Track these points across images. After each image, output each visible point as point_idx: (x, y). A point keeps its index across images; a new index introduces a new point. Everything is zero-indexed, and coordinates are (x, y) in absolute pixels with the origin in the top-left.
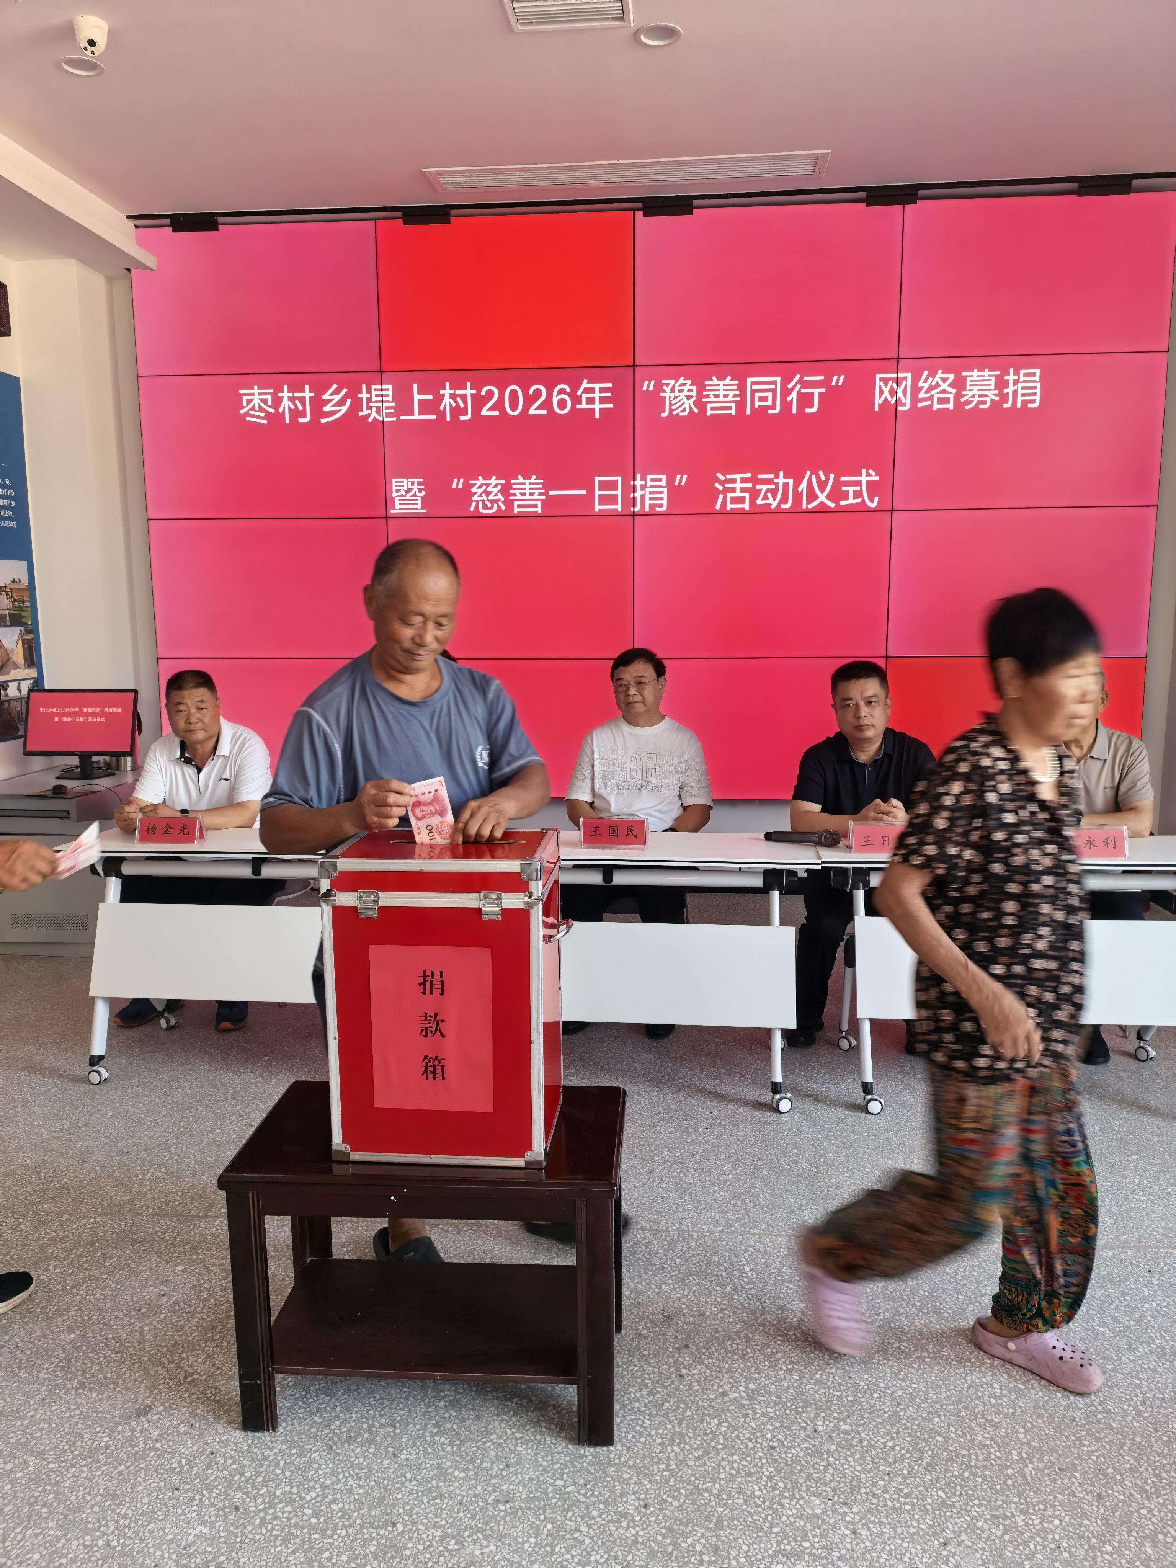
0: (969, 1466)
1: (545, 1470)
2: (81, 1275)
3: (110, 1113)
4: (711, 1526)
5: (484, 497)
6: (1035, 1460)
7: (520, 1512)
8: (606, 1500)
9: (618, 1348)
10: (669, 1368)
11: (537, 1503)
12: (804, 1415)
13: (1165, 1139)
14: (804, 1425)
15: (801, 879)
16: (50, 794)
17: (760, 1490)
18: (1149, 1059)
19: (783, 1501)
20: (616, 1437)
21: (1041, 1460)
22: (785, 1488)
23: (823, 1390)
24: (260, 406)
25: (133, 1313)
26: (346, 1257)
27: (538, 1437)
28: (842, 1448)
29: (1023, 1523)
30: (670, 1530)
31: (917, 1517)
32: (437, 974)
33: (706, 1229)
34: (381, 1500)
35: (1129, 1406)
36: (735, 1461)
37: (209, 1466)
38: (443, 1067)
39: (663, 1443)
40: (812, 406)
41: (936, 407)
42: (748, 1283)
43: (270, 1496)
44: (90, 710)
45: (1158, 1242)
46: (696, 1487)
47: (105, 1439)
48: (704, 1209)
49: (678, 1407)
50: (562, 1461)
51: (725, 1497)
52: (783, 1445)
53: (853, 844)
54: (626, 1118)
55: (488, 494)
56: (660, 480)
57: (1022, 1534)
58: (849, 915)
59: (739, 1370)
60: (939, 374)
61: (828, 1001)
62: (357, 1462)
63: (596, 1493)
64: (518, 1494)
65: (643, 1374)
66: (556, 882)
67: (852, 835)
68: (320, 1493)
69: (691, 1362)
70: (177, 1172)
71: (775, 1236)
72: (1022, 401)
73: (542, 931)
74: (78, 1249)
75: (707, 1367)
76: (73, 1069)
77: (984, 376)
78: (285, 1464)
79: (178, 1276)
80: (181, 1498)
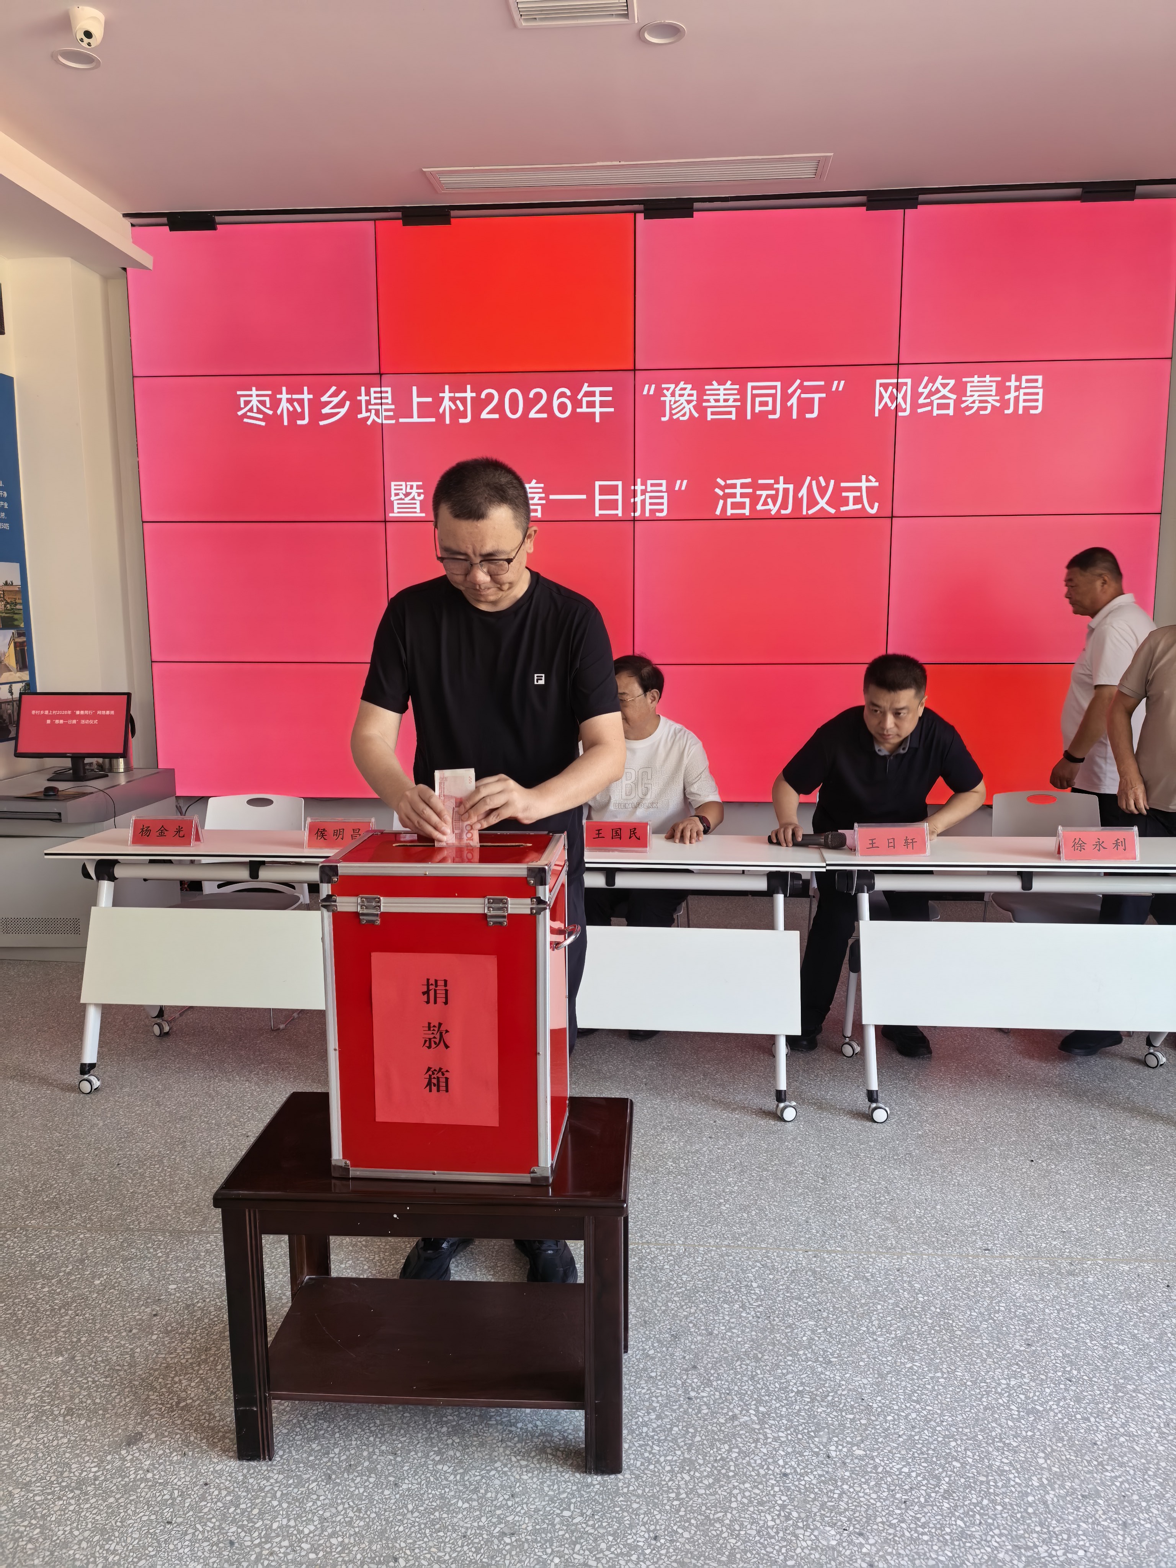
0: (987, 1494)
1: (552, 1500)
2: (70, 1294)
3: (101, 1124)
4: (724, 1559)
6: (1056, 1486)
7: (526, 1546)
8: (615, 1532)
9: (625, 1371)
10: (677, 1391)
11: (543, 1535)
12: (816, 1439)
14: (817, 1450)
15: (806, 882)
16: (42, 796)
17: (773, 1520)
18: (1159, 1065)
19: (798, 1532)
20: (624, 1465)
21: (1062, 1486)
22: (799, 1518)
23: (834, 1413)
24: (258, 407)
25: (124, 1334)
26: (345, 1275)
27: (544, 1465)
28: (857, 1475)
29: (1046, 1554)
30: (682, 1564)
31: (935, 1548)
32: (441, 983)
33: (712, 1243)
34: (384, 1531)
35: (1152, 1428)
36: (747, 1489)
37: (203, 1498)
38: (447, 1079)
39: (672, 1471)
40: (813, 412)
41: (936, 412)
42: (757, 1300)
43: (267, 1530)
44: (82, 712)
46: (707, 1517)
47: (94, 1470)
48: (709, 1222)
49: (687, 1432)
50: (569, 1490)
51: (737, 1527)
52: (796, 1471)
53: (858, 847)
56: (661, 485)
59: (749, 1393)
60: (939, 380)
62: (357, 1492)
63: (604, 1524)
64: (524, 1526)
65: (650, 1397)
67: (857, 837)
68: (319, 1526)
69: (699, 1384)
70: (170, 1185)
71: (783, 1250)
72: (1024, 407)
73: (550, 938)
74: (67, 1267)
75: (716, 1389)
76: (63, 1077)
77: (985, 382)
78: (282, 1494)
79: (170, 1295)
80: (173, 1533)
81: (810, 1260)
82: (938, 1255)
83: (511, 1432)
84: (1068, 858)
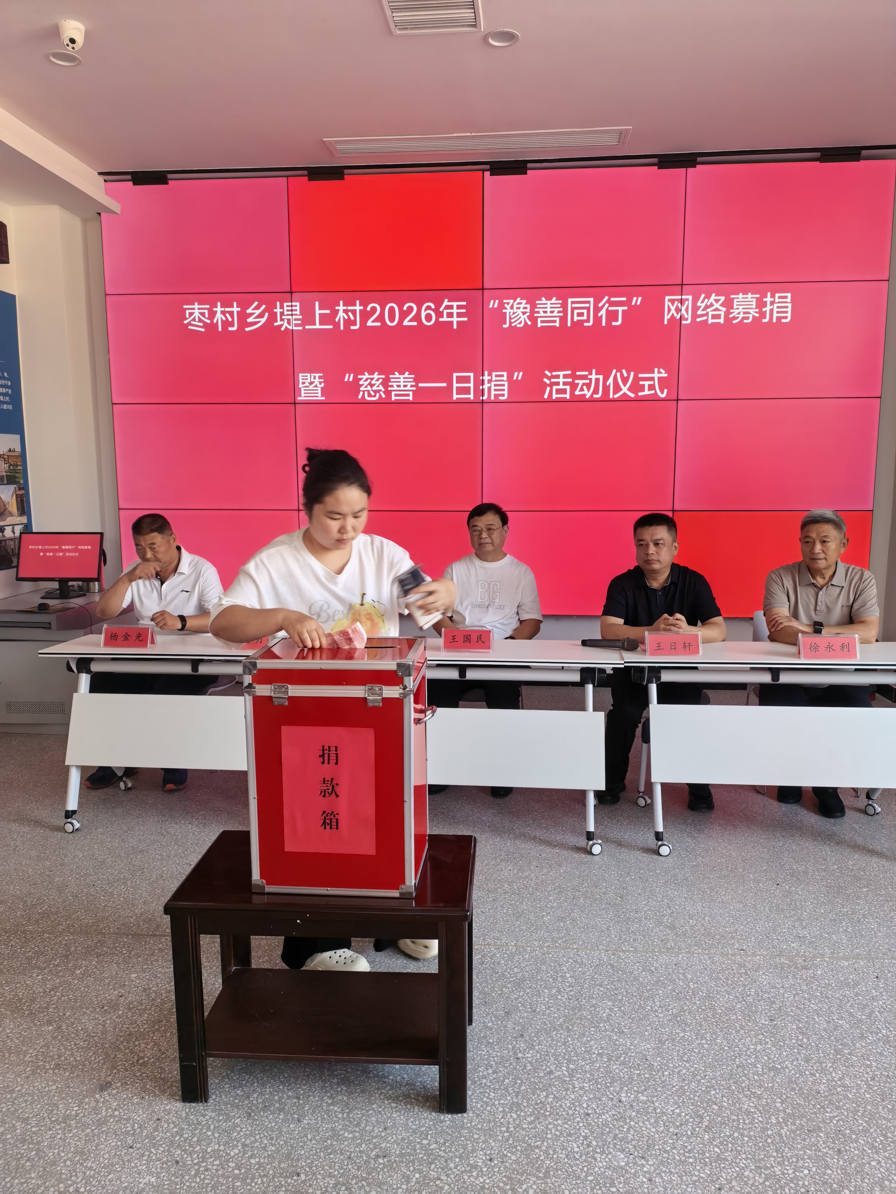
0: (738, 1128)
1: (414, 1132)
2: (58, 981)
3: (81, 856)
4: (541, 1175)
5: (369, 388)
6: (789, 1123)
7: (395, 1165)
8: (461, 1155)
9: (470, 1037)
10: (509, 1053)
11: (408, 1157)
12: (612, 1089)
13: (888, 875)
14: (612, 1096)
15: (609, 675)
16: (36, 610)
17: (578, 1147)
18: (876, 814)
19: (597, 1155)
20: (468, 1107)
21: (793, 1124)
22: (597, 1145)
23: (625, 1070)
24: (199, 318)
25: (98, 1010)
26: (262, 967)
27: (409, 1106)
28: (641, 1115)
29: (780, 1173)
30: (510, 1178)
31: (698, 1168)
32: (333, 749)
33: (537, 945)
34: (288, 1156)
35: (862, 1081)
36: (558, 1125)
37: (156, 1130)
38: (337, 820)
39: (504, 1111)
40: (617, 321)
41: (710, 321)
42: (569, 986)
43: (203, 1153)
44: (67, 547)
45: (883, 954)
46: (529, 1145)
47: (76, 1109)
48: (535, 929)
49: (516, 1083)
50: (427, 1125)
51: (551, 1152)
52: (596, 1112)
53: (648, 648)
54: (477, 859)
55: (372, 385)
56: (503, 376)
57: (780, 1181)
58: (645, 703)
59: (562, 1054)
60: (713, 297)
61: (629, 769)
62: (270, 1126)
63: (453, 1150)
64: (393, 1151)
65: (489, 1057)
66: (424, 677)
67: (647, 641)
68: (242, 1150)
69: (525, 1048)
70: (132, 901)
71: (589, 950)
72: (777, 317)
73: (413, 715)
74: (56, 960)
75: (537, 1052)
76: (52, 820)
77: (747, 298)
78: (215, 1127)
79: (132, 981)
80: (134, 1154)
81: (610, 957)
82: (706, 954)
83: (385, 1082)
84: (806, 657)
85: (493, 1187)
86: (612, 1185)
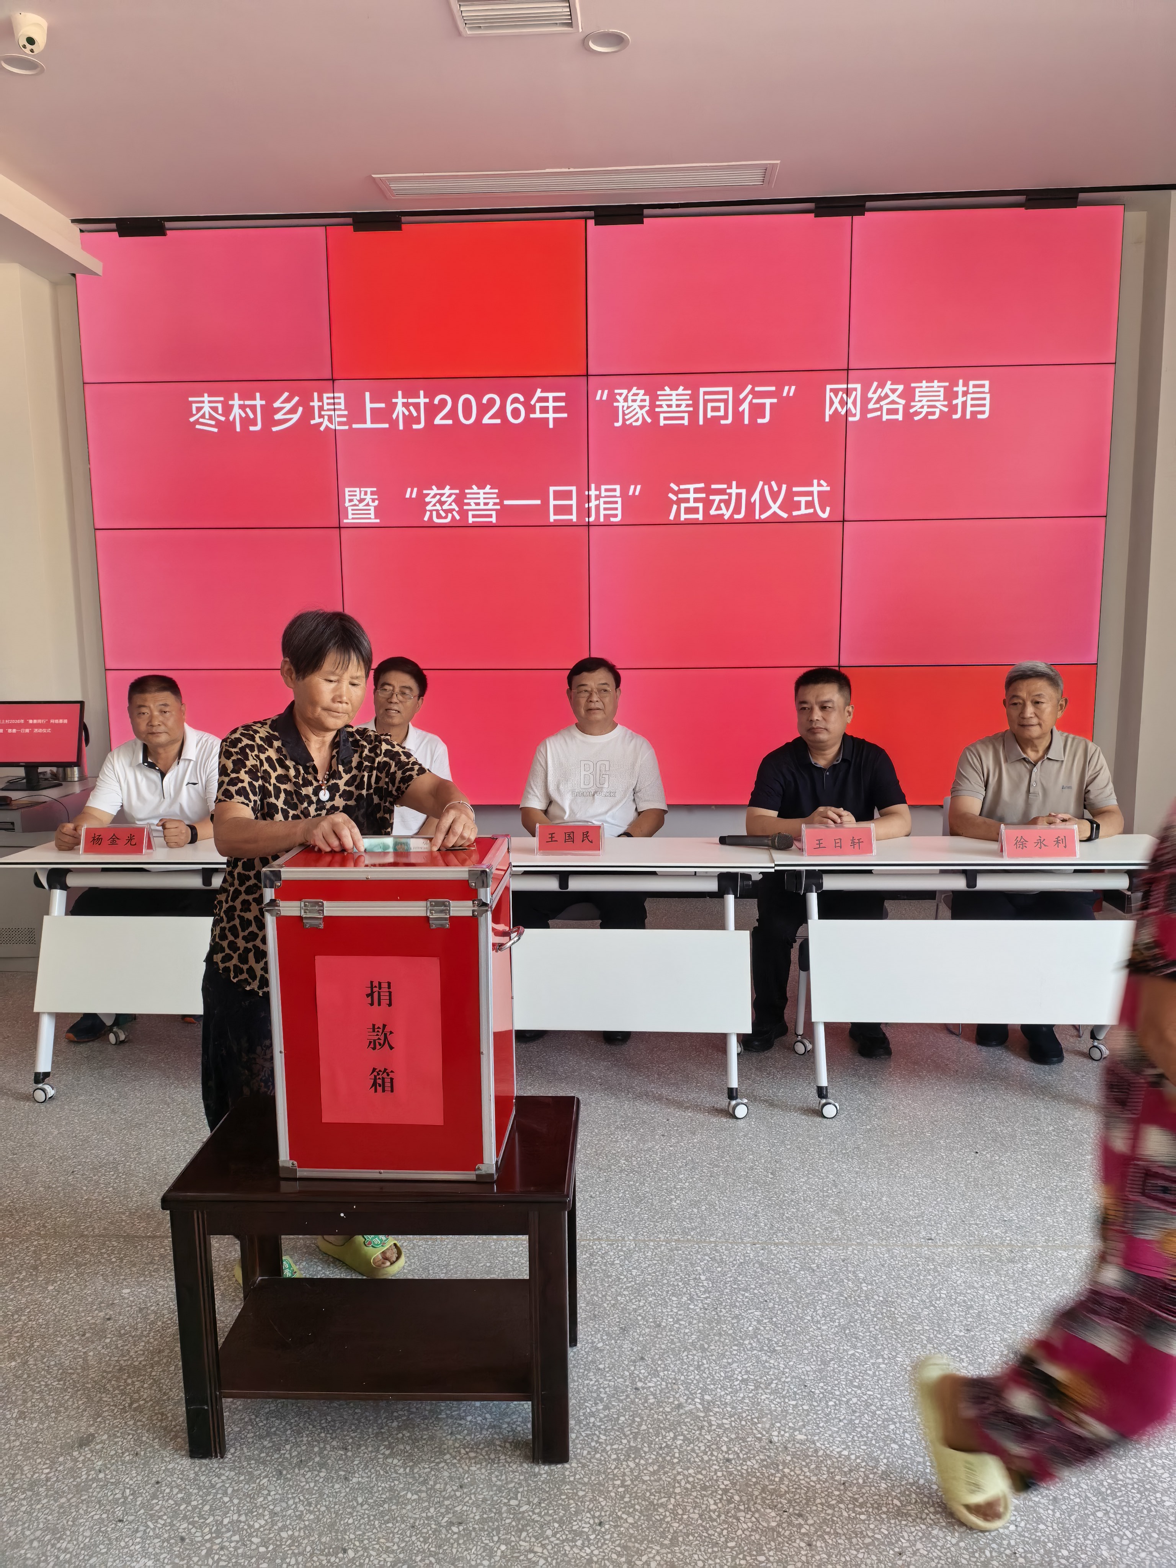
1: (499, 1490)
2: (23, 1300)
3: (56, 1133)
4: (667, 1542)
5: (438, 507)
7: (473, 1534)
8: (561, 1518)
9: (574, 1362)
10: (625, 1381)
11: (490, 1524)
12: (760, 1425)
14: (760, 1436)
15: (755, 882)
17: (716, 1504)
19: (739, 1514)
20: (571, 1455)
22: (741, 1501)
23: (778, 1400)
24: (210, 414)
25: (77, 1338)
26: (298, 1276)
27: (492, 1456)
28: (798, 1459)
30: (625, 1548)
31: (872, 1526)
32: (384, 985)
33: (662, 1238)
34: (332, 1525)
36: (690, 1475)
37: (154, 1496)
38: (392, 1079)
39: (618, 1459)
40: (764, 417)
41: (885, 417)
42: (705, 1292)
43: (217, 1526)
44: (35, 721)
46: (652, 1503)
47: (46, 1471)
48: (660, 1218)
49: (634, 1421)
50: (516, 1480)
51: (680, 1512)
52: (738, 1457)
53: (805, 847)
55: (442, 503)
56: (615, 490)
57: (978, 1541)
58: (803, 918)
59: (695, 1382)
60: (889, 385)
62: (307, 1487)
63: (550, 1512)
64: (472, 1516)
65: (598, 1388)
66: (507, 888)
68: (269, 1520)
69: (646, 1374)
70: (125, 1191)
71: (731, 1243)
72: (972, 412)
73: (492, 939)
74: (21, 1273)
75: (663, 1379)
76: (17, 1086)
77: (933, 387)
78: (234, 1490)
79: (124, 1299)
80: (124, 1530)
81: (758, 1252)
82: (883, 1246)
83: (460, 1425)
84: (1010, 856)
85: (603, 1559)
86: (760, 1552)
